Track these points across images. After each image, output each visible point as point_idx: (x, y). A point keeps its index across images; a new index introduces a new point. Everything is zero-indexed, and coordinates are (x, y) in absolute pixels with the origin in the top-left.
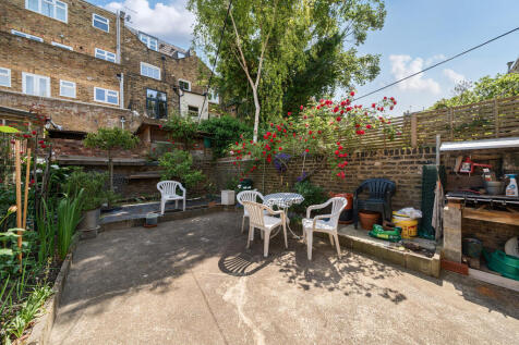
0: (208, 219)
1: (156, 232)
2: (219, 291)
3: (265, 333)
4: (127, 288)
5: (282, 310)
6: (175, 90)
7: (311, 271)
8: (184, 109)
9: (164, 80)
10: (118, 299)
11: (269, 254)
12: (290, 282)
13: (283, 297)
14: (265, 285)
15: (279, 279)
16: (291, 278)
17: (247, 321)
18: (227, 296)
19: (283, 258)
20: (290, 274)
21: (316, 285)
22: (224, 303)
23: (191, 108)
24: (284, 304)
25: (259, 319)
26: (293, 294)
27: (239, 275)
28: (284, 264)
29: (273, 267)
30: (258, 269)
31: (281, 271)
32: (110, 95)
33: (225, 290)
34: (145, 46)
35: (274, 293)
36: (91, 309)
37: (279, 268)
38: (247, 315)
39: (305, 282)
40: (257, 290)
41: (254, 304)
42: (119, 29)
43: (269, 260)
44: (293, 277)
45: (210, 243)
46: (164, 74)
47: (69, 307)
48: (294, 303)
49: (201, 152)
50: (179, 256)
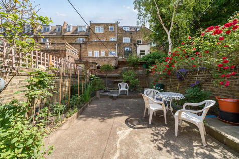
0: (136, 100)
1: (115, 102)
2: (118, 129)
3: (121, 155)
4: (95, 116)
5: (136, 151)
6: (135, 45)
7: (172, 142)
8: (138, 52)
9: (131, 42)
10: (91, 119)
11: (152, 124)
12: (152, 141)
13: (142, 146)
14: (138, 136)
15: (147, 137)
16: (155, 140)
17: (118, 146)
18: (119, 133)
19: (159, 129)
20: (155, 138)
21: (168, 151)
22: (116, 135)
23: (141, 51)
24: (140, 149)
25: (123, 148)
26: (149, 148)
27: (130, 127)
28: (157, 132)
29: (149, 131)
30: (141, 128)
31: (152, 134)
32: (114, 52)
33: (120, 130)
34: (125, 30)
35: (139, 142)
36: (85, 119)
37: (152, 132)
38: (120, 144)
39: (161, 146)
40: (133, 136)
41: (126, 141)
42: (116, 28)
43: (150, 127)
44: (156, 140)
45: (129, 110)
46: (131, 40)
47: (82, 116)
48: (146, 152)
49: (142, 70)
50: (115, 112)
